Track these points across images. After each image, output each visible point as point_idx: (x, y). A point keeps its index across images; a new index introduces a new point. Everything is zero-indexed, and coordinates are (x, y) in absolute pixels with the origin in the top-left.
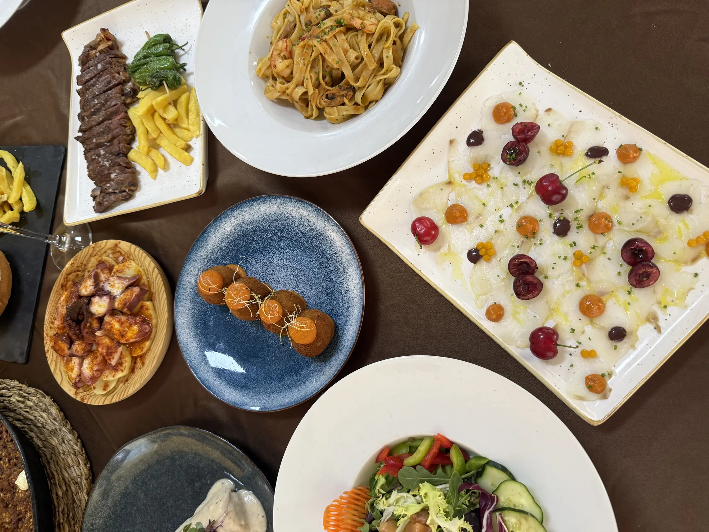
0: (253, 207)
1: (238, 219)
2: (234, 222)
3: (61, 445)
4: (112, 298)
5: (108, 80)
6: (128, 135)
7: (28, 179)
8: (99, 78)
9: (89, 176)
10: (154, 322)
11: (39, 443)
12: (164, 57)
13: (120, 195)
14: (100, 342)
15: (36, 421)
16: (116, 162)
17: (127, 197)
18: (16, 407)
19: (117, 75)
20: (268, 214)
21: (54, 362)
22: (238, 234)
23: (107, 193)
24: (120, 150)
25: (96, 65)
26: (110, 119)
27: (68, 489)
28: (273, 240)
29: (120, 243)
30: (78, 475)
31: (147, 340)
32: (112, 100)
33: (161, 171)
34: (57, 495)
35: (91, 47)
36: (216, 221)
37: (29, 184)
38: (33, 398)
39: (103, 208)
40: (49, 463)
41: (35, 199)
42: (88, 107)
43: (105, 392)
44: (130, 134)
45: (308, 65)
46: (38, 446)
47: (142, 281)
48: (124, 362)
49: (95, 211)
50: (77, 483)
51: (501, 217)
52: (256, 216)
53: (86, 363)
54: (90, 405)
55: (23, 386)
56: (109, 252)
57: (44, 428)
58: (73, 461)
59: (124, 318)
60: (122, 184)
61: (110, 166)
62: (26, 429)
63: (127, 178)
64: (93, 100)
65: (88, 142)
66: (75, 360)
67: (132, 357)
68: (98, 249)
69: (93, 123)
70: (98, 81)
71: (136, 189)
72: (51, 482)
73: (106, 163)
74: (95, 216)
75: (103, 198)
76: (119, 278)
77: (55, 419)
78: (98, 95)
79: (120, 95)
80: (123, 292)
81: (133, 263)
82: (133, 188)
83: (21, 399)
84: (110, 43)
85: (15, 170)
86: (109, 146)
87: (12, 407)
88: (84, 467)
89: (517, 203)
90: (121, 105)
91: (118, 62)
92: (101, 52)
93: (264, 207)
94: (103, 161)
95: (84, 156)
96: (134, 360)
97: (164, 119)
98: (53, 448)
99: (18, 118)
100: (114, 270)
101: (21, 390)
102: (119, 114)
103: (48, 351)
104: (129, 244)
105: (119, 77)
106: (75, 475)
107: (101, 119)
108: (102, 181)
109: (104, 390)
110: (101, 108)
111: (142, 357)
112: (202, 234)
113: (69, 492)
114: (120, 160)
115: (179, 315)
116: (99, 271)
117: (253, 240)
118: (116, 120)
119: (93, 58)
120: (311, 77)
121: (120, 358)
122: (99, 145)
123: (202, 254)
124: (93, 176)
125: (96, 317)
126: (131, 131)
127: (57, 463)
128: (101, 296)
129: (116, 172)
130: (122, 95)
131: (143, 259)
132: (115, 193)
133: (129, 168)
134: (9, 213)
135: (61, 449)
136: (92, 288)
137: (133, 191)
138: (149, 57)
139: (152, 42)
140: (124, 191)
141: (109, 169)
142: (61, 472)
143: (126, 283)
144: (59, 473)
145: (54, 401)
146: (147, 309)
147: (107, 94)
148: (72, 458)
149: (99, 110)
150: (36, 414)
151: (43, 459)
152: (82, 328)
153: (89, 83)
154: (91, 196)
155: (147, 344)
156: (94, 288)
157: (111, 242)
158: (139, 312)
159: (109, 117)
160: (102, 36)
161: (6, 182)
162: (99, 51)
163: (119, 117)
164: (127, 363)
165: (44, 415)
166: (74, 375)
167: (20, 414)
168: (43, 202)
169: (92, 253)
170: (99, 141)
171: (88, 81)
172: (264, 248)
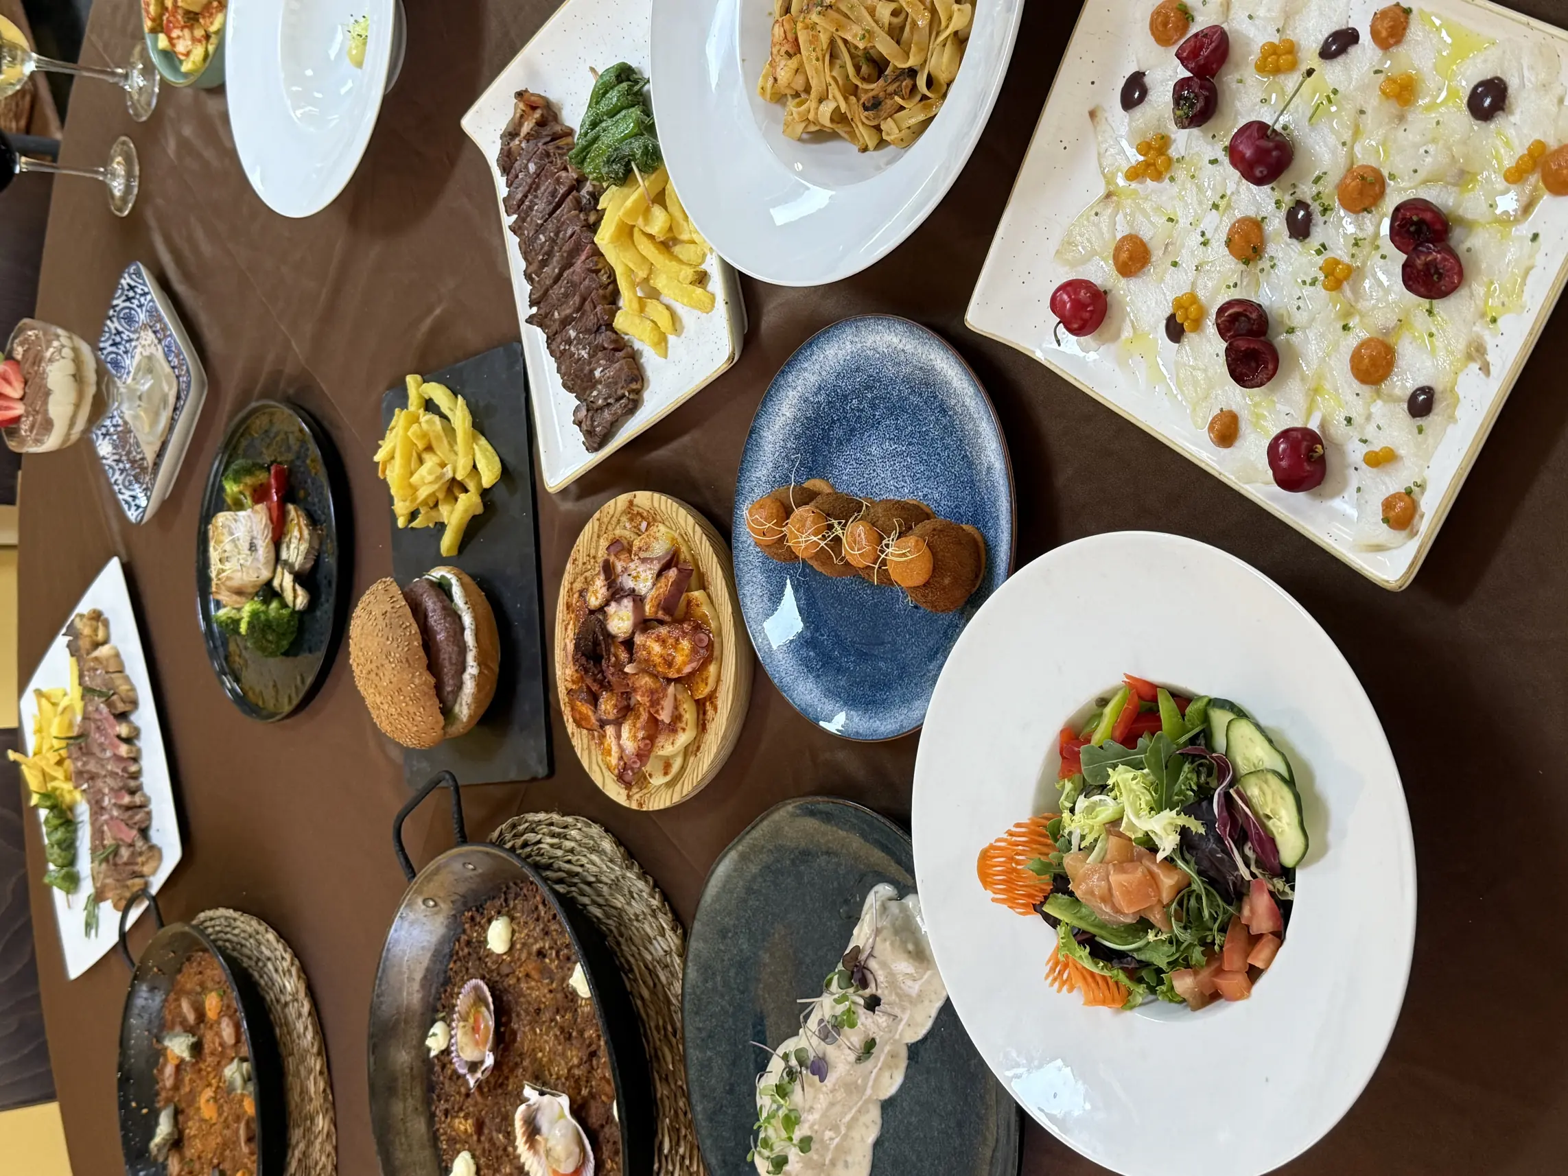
0: (815, 357)
1: (799, 388)
2: (794, 397)
3: (629, 904)
4: (638, 600)
5: (550, 189)
6: (606, 287)
7: (480, 426)
8: (536, 190)
9: (565, 385)
10: (713, 625)
11: (597, 912)
12: (623, 113)
13: (618, 405)
14: (637, 685)
15: (585, 873)
16: (597, 346)
17: (630, 406)
18: (550, 858)
19: (563, 174)
20: (841, 362)
21: (587, 752)
22: (807, 418)
23: (597, 410)
24: (598, 320)
25: (526, 167)
26: (571, 265)
27: (656, 981)
28: (862, 410)
29: (635, 496)
30: (665, 951)
31: (711, 662)
32: (564, 227)
33: (672, 339)
34: (642, 999)
35: (511, 134)
36: (764, 404)
37: (483, 434)
38: (573, 832)
39: (598, 440)
40: (618, 944)
41: (497, 459)
42: (533, 253)
43: (668, 778)
44: (609, 284)
45: (824, 57)
46: (597, 918)
47: (682, 557)
48: (683, 713)
49: (587, 449)
50: (667, 966)
51: (1203, 234)
52: (824, 373)
53: (626, 730)
54: (653, 811)
55: (555, 817)
56: (624, 519)
57: (601, 882)
58: (652, 927)
59: (663, 631)
60: (616, 383)
61: (591, 356)
62: (574, 894)
63: (621, 369)
64: (537, 238)
65: (547, 322)
66: (610, 730)
67: (697, 702)
68: (606, 520)
69: (548, 283)
70: (536, 197)
71: (643, 386)
72: (629, 978)
73: (583, 353)
74: (591, 459)
75: (593, 420)
76: (644, 560)
77: (611, 861)
78: (542, 224)
79: (577, 212)
80: (654, 585)
81: (662, 528)
82: (634, 386)
83: (555, 841)
84: (537, 114)
85: (455, 414)
86: (581, 317)
87: (544, 861)
88: (671, 933)
89: (1222, 197)
90: (582, 232)
91: (558, 148)
92: (528, 138)
93: (832, 352)
94: (578, 350)
95: (548, 351)
96: (701, 705)
97: (651, 237)
98: (620, 911)
99: (438, 311)
100: (634, 549)
101: (552, 824)
102: (583, 251)
103: (573, 734)
104: (648, 494)
105: (567, 177)
106: (662, 953)
107: (557, 271)
108: (585, 389)
109: (666, 774)
110: (553, 247)
111: (712, 697)
112: (750, 436)
113: (659, 987)
114: (604, 338)
115: (748, 601)
116: (612, 558)
117: (834, 422)
118: (579, 264)
119: (520, 155)
120: (834, 78)
121: (676, 708)
122: (566, 322)
123: (758, 475)
124: (569, 384)
125: (620, 640)
126: (609, 277)
127: (631, 939)
128: (618, 601)
129: (600, 365)
130: (581, 211)
131: (674, 515)
132: (609, 405)
133: (620, 350)
134: (462, 497)
135: (631, 911)
136: (604, 590)
137: (638, 392)
138: (601, 121)
139: (599, 89)
140: (623, 396)
141: (590, 363)
142: (640, 954)
143: (656, 567)
144: (637, 956)
145: (606, 831)
146: (698, 605)
147: (556, 218)
148: (650, 924)
149: (550, 254)
150: (584, 860)
151: (610, 942)
152: (604, 668)
153: (524, 207)
154: (574, 422)
155: (712, 668)
156: (608, 590)
157: (623, 499)
158: (686, 613)
159: (567, 264)
160: (521, 106)
161: (445, 442)
162: (524, 138)
163: (583, 257)
164: (689, 714)
165: (594, 857)
166: (614, 760)
167: (560, 870)
168: (510, 460)
169: (600, 530)
170: (563, 314)
171: (522, 202)
172: (853, 430)
